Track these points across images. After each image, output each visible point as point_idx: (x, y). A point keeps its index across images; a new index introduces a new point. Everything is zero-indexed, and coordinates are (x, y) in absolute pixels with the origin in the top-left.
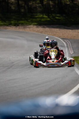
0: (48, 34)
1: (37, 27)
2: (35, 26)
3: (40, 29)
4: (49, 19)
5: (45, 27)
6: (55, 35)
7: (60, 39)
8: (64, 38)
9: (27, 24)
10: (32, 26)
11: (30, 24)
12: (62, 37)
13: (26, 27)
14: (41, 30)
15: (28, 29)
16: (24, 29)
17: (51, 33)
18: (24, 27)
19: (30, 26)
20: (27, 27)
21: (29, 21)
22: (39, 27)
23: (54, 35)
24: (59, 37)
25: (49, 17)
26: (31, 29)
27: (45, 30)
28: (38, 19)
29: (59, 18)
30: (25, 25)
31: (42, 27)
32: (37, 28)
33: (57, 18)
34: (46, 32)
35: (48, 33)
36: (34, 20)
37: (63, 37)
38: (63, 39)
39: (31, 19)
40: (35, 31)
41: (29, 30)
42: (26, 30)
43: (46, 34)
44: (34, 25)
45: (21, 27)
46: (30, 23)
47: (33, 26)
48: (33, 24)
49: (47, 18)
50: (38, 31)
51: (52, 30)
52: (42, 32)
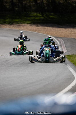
0: (42, 33)
1: (31, 26)
2: (29, 25)
3: (34, 28)
4: (42, 18)
6: (49, 33)
8: (58, 36)
9: (21, 22)
10: (25, 24)
11: (24, 23)
12: (55, 36)
13: (19, 25)
14: (34, 29)
15: (22, 27)
16: (18, 27)
17: (44, 32)
18: (18, 25)
19: (23, 25)
20: (21, 26)
21: (23, 19)
22: (33, 25)
25: (43, 16)
26: (25, 27)
27: (39, 28)
28: (33, 18)
30: (18, 24)
31: (35, 25)
32: (31, 27)
33: (51, 16)
34: (40, 30)
36: (28, 18)
37: (56, 36)
39: (26, 18)
40: (29, 29)
41: (22, 29)
42: (20, 28)
43: (39, 33)
44: (27, 23)
45: (15, 25)
46: (25, 21)
47: (27, 24)
48: (27, 22)
49: (41, 17)
50: (31, 30)
51: (46, 28)
52: (35, 31)
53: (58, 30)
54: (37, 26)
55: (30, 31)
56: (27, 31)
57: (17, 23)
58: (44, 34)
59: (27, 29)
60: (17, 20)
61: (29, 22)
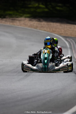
0: (45, 31)
1: (30, 20)
2: (27, 19)
3: (34, 23)
4: (46, 10)
5: (42, 20)
6: (55, 31)
7: (61, 38)
8: (67, 35)
9: (17, 15)
10: (23, 18)
11: (21, 16)
12: (63, 35)
13: (14, 20)
14: (35, 25)
15: (18, 22)
16: (12, 22)
17: (49, 29)
18: (12, 20)
19: (20, 19)
20: (17, 20)
21: (20, 11)
22: (33, 20)
23: (53, 32)
24: (60, 35)
25: (47, 7)
26: (22, 22)
27: (41, 24)
28: (32, 10)
29: (61, 9)
30: (13, 17)
31: (37, 20)
32: (30, 22)
33: (58, 8)
34: (42, 27)
35: (45, 29)
36: (26, 10)
37: (65, 35)
38: (65, 37)
39: (23, 9)
40: (27, 25)
41: (18, 24)
42: (15, 24)
43: (42, 30)
44: (26, 17)
45: (8, 20)
46: (21, 14)
47: (24, 18)
48: (25, 15)
49: (44, 8)
50: (31, 26)
51: (51, 25)
52: (36, 27)
53: (68, 26)
54: (39, 21)
55: (30, 28)
56: (25, 27)
57: (11, 16)
58: (47, 31)
59: (25, 25)
60: (11, 13)
61: (28, 15)
